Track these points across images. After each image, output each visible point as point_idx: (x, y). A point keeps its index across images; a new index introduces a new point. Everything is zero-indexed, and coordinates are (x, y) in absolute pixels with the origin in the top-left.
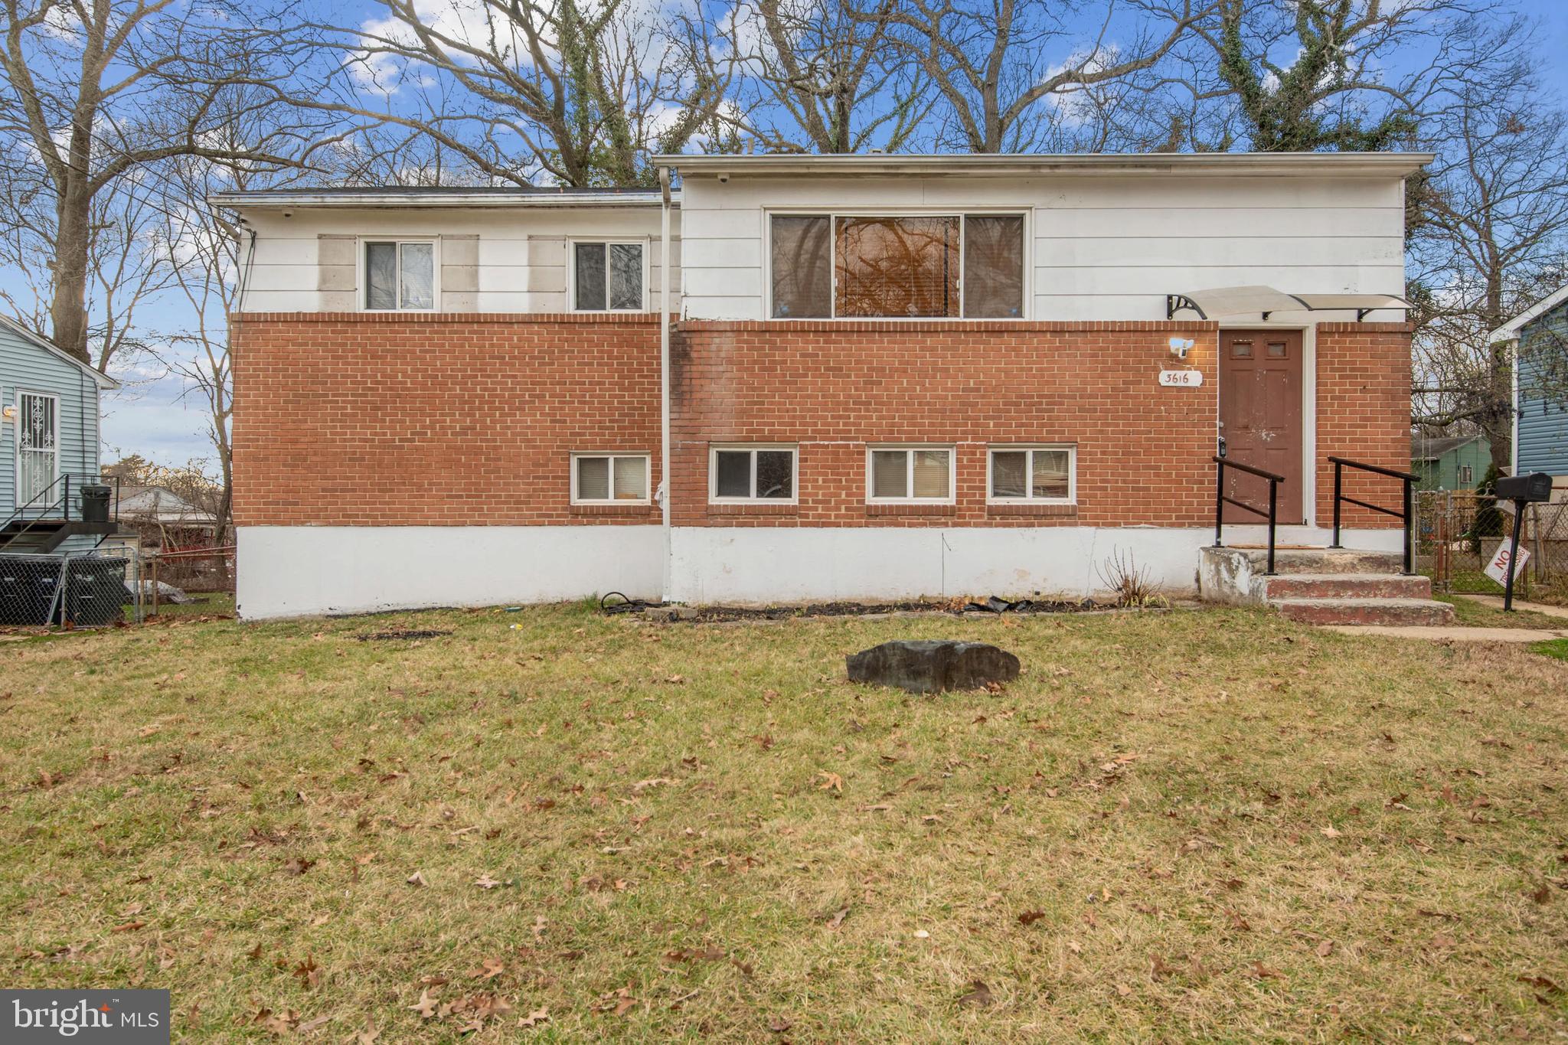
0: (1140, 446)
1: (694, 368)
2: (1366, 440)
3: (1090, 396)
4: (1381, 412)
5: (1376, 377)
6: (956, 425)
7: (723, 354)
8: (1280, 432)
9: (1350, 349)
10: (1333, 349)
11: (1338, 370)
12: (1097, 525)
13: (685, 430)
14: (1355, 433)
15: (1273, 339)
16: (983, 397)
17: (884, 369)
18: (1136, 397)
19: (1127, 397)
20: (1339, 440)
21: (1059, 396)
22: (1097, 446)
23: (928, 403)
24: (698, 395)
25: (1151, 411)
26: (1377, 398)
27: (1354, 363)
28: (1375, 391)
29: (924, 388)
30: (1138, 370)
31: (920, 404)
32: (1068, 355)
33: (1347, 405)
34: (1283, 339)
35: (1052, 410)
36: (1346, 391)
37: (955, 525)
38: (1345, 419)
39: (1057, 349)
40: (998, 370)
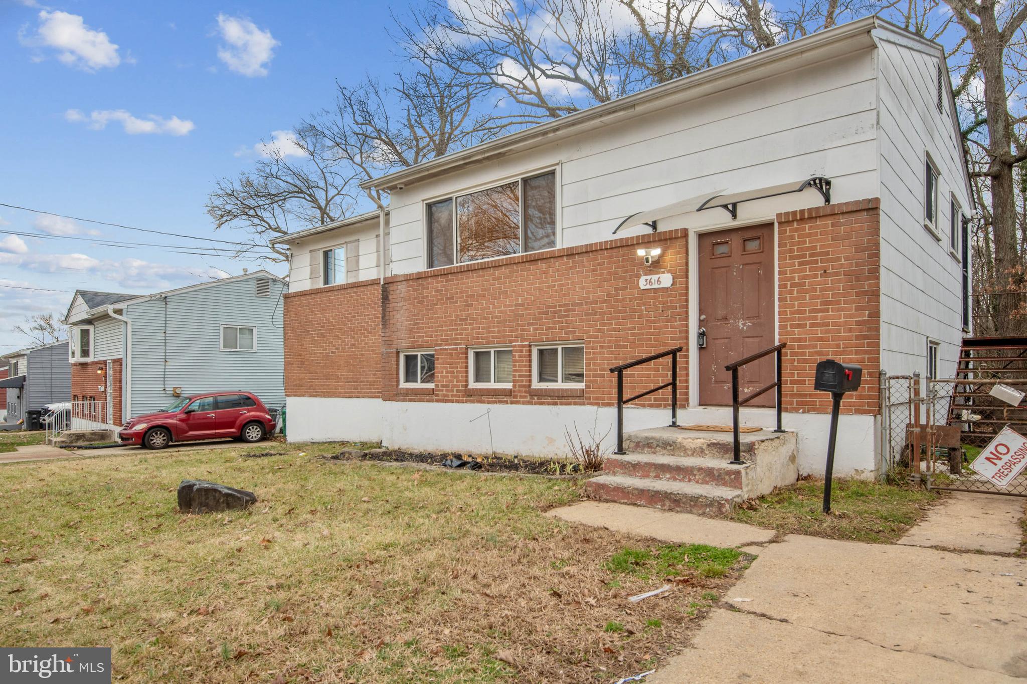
0: (627, 340)
1: (391, 305)
2: (827, 325)
3: (591, 303)
4: (844, 295)
5: (839, 259)
6: (512, 331)
7: (402, 295)
8: (756, 321)
9: (810, 235)
10: (792, 237)
11: (797, 257)
12: (597, 404)
13: (387, 343)
14: (816, 318)
15: (749, 234)
16: (526, 309)
17: (473, 296)
18: (624, 300)
19: (617, 301)
20: (799, 326)
21: (573, 305)
22: (598, 342)
23: (496, 317)
24: (392, 321)
25: (634, 311)
26: (840, 281)
27: (815, 248)
28: (837, 274)
29: (494, 307)
30: (625, 278)
31: (492, 318)
32: (578, 272)
33: (807, 291)
34: (758, 233)
35: (567, 316)
36: (806, 277)
37: (512, 403)
38: (805, 305)
39: (571, 268)
40: (535, 289)
